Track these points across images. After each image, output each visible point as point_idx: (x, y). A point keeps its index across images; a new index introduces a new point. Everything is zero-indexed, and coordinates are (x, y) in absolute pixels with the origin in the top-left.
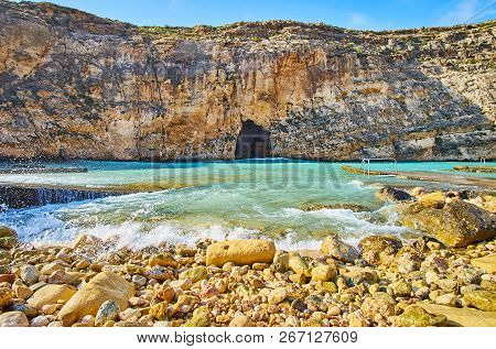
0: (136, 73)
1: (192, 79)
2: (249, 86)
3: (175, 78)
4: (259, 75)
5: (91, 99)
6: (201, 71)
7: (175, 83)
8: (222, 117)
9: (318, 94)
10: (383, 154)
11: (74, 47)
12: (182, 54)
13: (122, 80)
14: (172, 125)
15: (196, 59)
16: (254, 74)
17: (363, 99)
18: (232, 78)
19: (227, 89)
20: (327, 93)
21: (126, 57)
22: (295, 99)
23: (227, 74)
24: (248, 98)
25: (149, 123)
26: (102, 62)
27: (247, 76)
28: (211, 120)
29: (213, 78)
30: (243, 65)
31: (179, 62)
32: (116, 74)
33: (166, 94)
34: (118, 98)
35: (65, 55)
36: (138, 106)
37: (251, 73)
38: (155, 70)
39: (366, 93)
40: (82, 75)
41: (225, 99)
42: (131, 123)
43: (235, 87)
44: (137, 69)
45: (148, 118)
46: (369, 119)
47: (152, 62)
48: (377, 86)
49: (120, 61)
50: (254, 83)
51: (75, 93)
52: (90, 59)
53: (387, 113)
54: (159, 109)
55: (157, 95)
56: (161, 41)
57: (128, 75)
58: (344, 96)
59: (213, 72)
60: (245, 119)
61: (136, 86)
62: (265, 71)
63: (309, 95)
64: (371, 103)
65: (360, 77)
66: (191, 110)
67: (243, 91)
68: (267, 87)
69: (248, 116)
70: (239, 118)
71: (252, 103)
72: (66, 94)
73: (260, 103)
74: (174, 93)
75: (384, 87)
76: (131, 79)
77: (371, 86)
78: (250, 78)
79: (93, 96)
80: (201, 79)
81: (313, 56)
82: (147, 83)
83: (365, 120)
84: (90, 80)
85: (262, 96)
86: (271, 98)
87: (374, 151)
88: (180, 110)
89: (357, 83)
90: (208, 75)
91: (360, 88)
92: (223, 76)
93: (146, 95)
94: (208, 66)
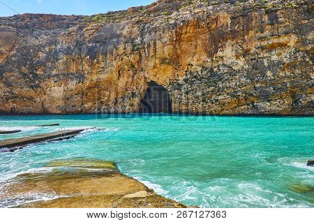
0: (67, 54)
1: (105, 54)
2: (152, 54)
3: (92, 54)
4: (159, 44)
5: (37, 74)
6: (112, 47)
7: (93, 58)
8: (130, 79)
9: (220, 54)
10: (273, 108)
11: (32, 41)
12: (102, 36)
13: (57, 60)
14: (89, 88)
15: (111, 38)
16: (155, 44)
17: (267, 55)
18: (138, 49)
19: (132, 58)
20: (228, 52)
21: (63, 43)
22: (196, 60)
23: (134, 46)
24: (151, 64)
25: (74, 88)
26: (47, 49)
27: (149, 45)
28: (122, 83)
29: (121, 50)
30: (147, 38)
31: (98, 42)
32: (53, 56)
33: (86, 67)
34: (54, 72)
35: (25, 47)
36: (67, 76)
37: (151, 43)
38: (80, 50)
39: (271, 48)
40: (34, 59)
41: (133, 66)
42: (62, 88)
43: (140, 56)
44: (68, 52)
45: (72, 84)
46: (269, 73)
47: (79, 44)
48: (283, 40)
49: (59, 47)
50: (155, 51)
51: (27, 71)
52: (40, 48)
53: (292, 66)
54: (81, 77)
55: (80, 68)
56: (88, 28)
57: (61, 56)
58: (246, 53)
59: (121, 47)
60: (149, 81)
61: (66, 63)
62: (165, 40)
63: (210, 55)
64: (275, 58)
65: (267, 33)
66: (103, 76)
67: (147, 58)
68: (166, 53)
69: (152, 78)
70: (143, 80)
71: (155, 67)
72: (21, 73)
73: (163, 67)
74: (92, 65)
75: (292, 40)
76: (63, 58)
77: (276, 41)
78: (152, 47)
79: (38, 72)
80: (112, 53)
81: (216, 20)
82: (74, 60)
83: (264, 75)
84: (38, 62)
85: (163, 61)
86: (174, 61)
87: (265, 106)
88: (95, 78)
89: (261, 39)
90: (117, 49)
91: (264, 43)
92: (129, 48)
93: (73, 68)
94: (118, 42)
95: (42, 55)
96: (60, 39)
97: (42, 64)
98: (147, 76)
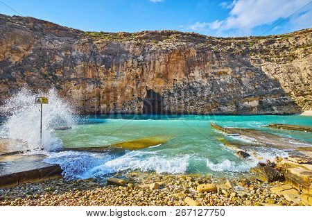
0: (84, 61)
1: (118, 65)
2: (151, 69)
3: (107, 64)
4: (157, 63)
5: (56, 76)
6: (123, 60)
7: (108, 67)
8: (135, 87)
9: (192, 74)
10: (229, 110)
11: (47, 45)
12: (112, 50)
13: (75, 65)
14: (105, 92)
15: (121, 53)
16: (155, 62)
17: (218, 78)
18: (141, 64)
19: (138, 71)
20: (197, 74)
21: (77, 51)
22: (178, 77)
23: (139, 62)
24: (151, 77)
25: (91, 91)
26: (63, 54)
27: (150, 63)
28: (128, 89)
29: (130, 64)
30: (148, 57)
31: (110, 54)
32: (72, 61)
33: (102, 74)
34: (73, 76)
35: (40, 49)
36: (84, 81)
37: (152, 62)
38: (95, 59)
39: (220, 74)
40: (51, 62)
41: (137, 77)
42: (80, 91)
43: (143, 70)
44: (84, 59)
45: (90, 88)
46: (221, 89)
47: (93, 54)
48: (225, 70)
49: (74, 53)
50: (154, 68)
51: (46, 73)
52: (56, 52)
53: (231, 86)
54: (97, 82)
55: (96, 74)
56: (99, 41)
57: (79, 62)
58: (207, 76)
59: (130, 61)
60: (149, 89)
61: (83, 69)
62: (161, 60)
63: (186, 75)
64: (222, 80)
65: (216, 65)
66: (116, 83)
67: (148, 72)
68: (162, 70)
69: (151, 87)
70: (145, 88)
71: (153, 79)
72: (41, 74)
73: (158, 80)
74: (106, 73)
75: (230, 71)
76: (80, 65)
77: (222, 70)
78: (152, 65)
79: (58, 75)
80: (123, 65)
81: (189, 52)
82: (90, 67)
83: (219, 90)
84: (56, 65)
85: (159, 75)
86: (164, 76)
87: (225, 109)
88: (110, 84)
89: (214, 68)
90: (127, 62)
91: (216, 71)
92: (136, 63)
93: (90, 74)
94: (128, 58)
95: (59, 59)
96: (76, 47)
98: (147, 85)
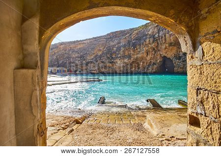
1: (140, 45)
2: (163, 42)
3: (134, 45)
4: (167, 35)
5: (113, 57)
6: (143, 41)
7: (135, 47)
8: (153, 56)
11: (112, 44)
12: (139, 37)
14: (133, 62)
15: (143, 37)
16: (165, 36)
18: (156, 40)
19: (153, 45)
23: (154, 39)
24: (164, 47)
26: (117, 46)
27: (162, 37)
28: (148, 58)
29: (147, 42)
30: (161, 33)
31: (137, 40)
32: (119, 49)
33: (132, 52)
34: (119, 56)
35: (109, 47)
36: (124, 57)
37: (163, 36)
38: (129, 44)
40: (112, 51)
41: (154, 49)
43: (158, 43)
44: (124, 46)
45: (126, 60)
47: (129, 42)
49: (121, 44)
50: (165, 40)
51: (109, 56)
52: (114, 46)
54: (129, 57)
55: (129, 53)
56: (134, 34)
59: (147, 40)
60: (162, 56)
61: (124, 51)
66: (139, 56)
67: (161, 44)
68: (172, 40)
69: (164, 55)
70: (159, 56)
71: (165, 48)
72: (107, 57)
74: (134, 51)
76: (122, 49)
78: (164, 38)
80: (143, 44)
82: (127, 49)
85: (171, 44)
86: (176, 44)
88: (135, 57)
90: (145, 42)
92: (151, 40)
93: (127, 53)
94: (146, 38)
95: (115, 49)
96: (122, 41)
97: (115, 52)
98: (161, 53)
